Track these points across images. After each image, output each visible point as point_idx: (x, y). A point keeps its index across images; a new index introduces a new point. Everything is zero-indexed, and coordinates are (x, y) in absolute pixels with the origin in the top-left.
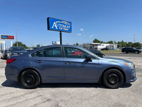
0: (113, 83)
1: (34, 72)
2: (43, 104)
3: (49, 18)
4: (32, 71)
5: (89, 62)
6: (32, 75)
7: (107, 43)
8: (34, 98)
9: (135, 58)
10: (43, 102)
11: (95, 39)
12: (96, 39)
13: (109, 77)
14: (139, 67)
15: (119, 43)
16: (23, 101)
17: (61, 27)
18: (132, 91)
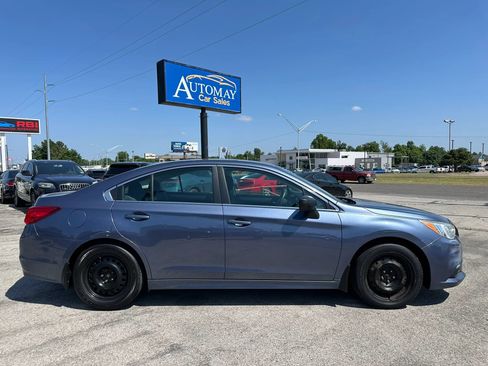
0: (388, 289)
1: (121, 252)
2: (155, 361)
3: (165, 63)
4: (114, 249)
5: (309, 220)
6: (113, 261)
7: (358, 149)
8: (124, 341)
9: (453, 202)
10: (157, 357)
11: (318, 137)
12: (321, 135)
13: (376, 269)
14: (470, 235)
15: (398, 148)
16: (88, 351)
17: (205, 94)
18: (450, 317)
